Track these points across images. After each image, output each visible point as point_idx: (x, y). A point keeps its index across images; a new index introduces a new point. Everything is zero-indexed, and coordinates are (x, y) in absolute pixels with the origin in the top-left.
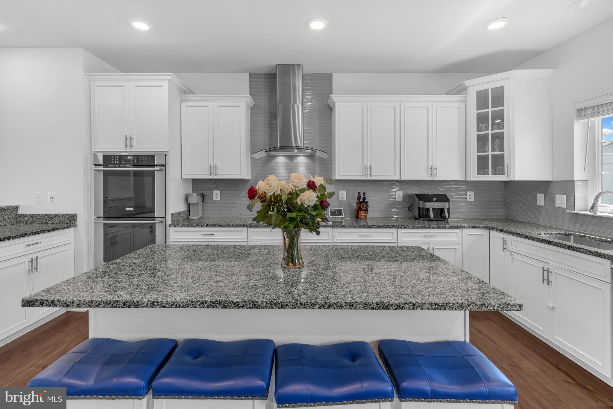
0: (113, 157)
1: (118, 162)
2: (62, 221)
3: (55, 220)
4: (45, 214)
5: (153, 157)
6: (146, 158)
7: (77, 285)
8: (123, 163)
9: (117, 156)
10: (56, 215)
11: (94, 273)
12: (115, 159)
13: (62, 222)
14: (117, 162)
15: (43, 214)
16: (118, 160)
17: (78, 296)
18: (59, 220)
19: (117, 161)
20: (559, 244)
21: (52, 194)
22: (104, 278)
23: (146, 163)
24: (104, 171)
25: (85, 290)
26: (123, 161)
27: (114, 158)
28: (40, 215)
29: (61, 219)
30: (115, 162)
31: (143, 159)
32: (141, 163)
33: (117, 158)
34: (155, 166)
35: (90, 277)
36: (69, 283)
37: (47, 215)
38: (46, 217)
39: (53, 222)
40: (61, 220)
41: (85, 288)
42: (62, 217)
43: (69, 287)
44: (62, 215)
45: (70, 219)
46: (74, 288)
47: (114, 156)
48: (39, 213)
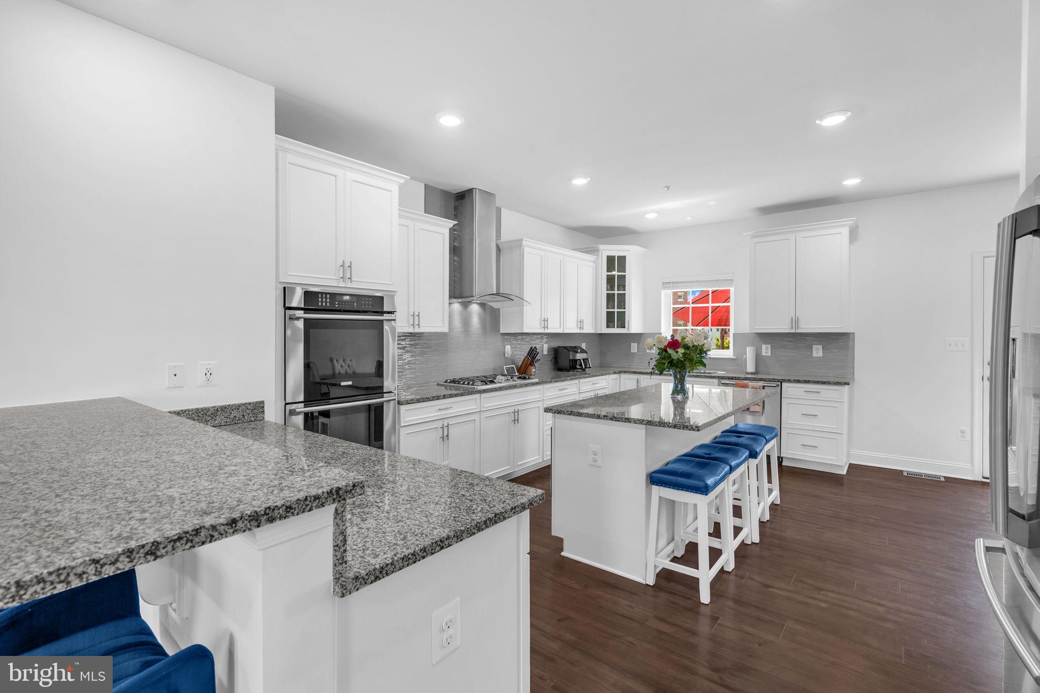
0: (320, 295)
1: (328, 304)
2: (237, 419)
3: (223, 417)
4: (197, 409)
5: (381, 299)
6: (370, 299)
8: (337, 306)
9: (326, 294)
10: (224, 408)
12: (324, 300)
13: (239, 420)
14: (326, 304)
15: (192, 410)
16: (328, 300)
18: (232, 416)
19: (326, 302)
21: (209, 367)
23: (370, 308)
24: (306, 320)
26: (337, 303)
27: (322, 298)
28: (187, 412)
29: (234, 413)
30: (324, 304)
31: (367, 301)
32: (363, 308)
33: (326, 298)
34: (382, 313)
37: (202, 409)
38: (200, 414)
39: (217, 422)
40: (235, 417)
42: (238, 409)
44: (238, 407)
45: (256, 411)
47: (322, 293)
48: (182, 409)
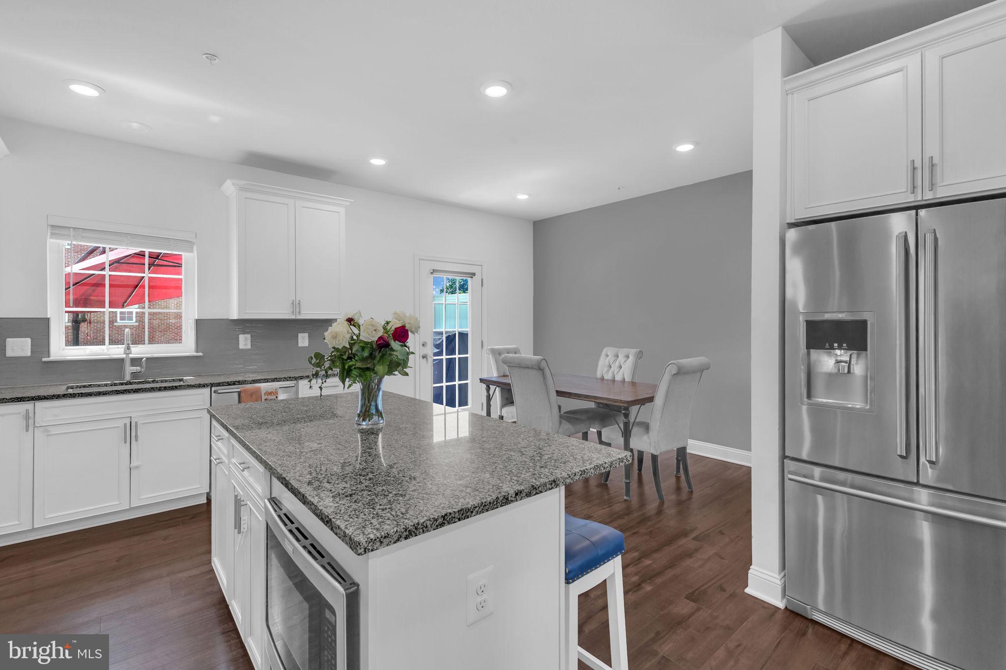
7: (581, 455)
11: (558, 467)
17: (581, 443)
20: (152, 388)
22: (549, 456)
25: (574, 447)
35: (565, 463)
36: (589, 459)
41: (573, 449)
43: (588, 454)
46: (584, 452)
